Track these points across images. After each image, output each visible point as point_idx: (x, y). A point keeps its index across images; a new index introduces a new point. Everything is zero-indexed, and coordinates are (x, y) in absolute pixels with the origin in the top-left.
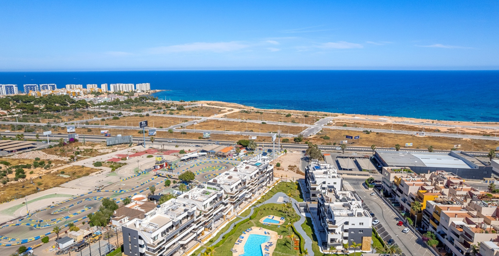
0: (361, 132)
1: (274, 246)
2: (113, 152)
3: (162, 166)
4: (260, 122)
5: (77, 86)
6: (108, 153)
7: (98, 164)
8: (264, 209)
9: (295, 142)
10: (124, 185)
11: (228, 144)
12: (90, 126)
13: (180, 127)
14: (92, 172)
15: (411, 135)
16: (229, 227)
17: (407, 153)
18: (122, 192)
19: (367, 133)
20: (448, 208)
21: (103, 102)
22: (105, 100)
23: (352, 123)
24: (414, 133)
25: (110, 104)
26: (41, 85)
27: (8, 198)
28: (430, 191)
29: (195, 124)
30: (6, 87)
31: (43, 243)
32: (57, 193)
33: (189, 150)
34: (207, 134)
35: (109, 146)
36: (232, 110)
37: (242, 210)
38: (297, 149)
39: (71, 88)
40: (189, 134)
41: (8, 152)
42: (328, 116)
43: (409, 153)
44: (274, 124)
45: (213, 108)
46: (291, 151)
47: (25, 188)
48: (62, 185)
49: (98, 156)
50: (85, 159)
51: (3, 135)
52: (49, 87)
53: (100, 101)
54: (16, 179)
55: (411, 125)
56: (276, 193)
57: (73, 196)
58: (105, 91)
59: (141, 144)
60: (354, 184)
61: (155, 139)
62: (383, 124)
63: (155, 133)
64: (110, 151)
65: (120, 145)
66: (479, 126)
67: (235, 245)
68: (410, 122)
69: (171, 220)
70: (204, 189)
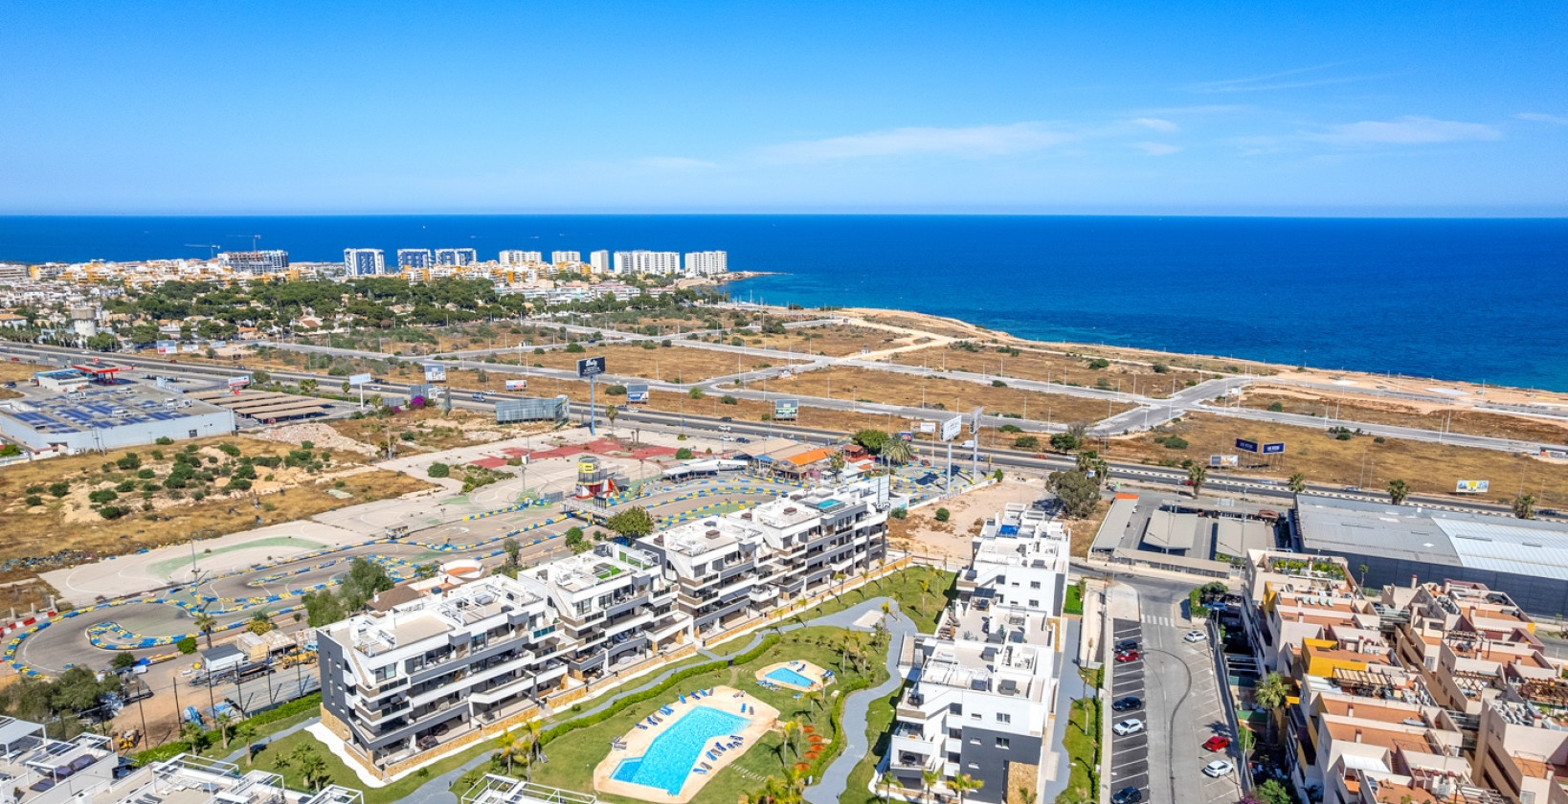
0: (1321, 432)
1: (740, 751)
2: (501, 440)
3: (595, 490)
5: (527, 254)
6: (486, 442)
7: (439, 470)
8: (795, 641)
9: (1053, 449)
10: (467, 530)
11: (824, 441)
12: (491, 369)
13: (733, 383)
14: (411, 491)
15: (1516, 455)
16: (655, 677)
17: (1419, 515)
18: (448, 549)
19: (1343, 435)
20: (1350, 706)
21: (569, 301)
22: (574, 297)
23: (1310, 402)
24: (1530, 448)
25: (585, 308)
26: (438, 252)
27: (182, 534)
28: (1350, 647)
29: (785, 375)
30: (359, 255)
31: (180, 653)
32: (294, 536)
33: (709, 452)
34: (786, 405)
35: (501, 423)
36: (930, 340)
37: (728, 636)
38: (1042, 472)
39: (511, 259)
40: (747, 403)
41: (260, 420)
42: (1243, 372)
43: (1424, 515)
44: (1031, 389)
45: (875, 330)
46: (1023, 476)
47: (233, 514)
48: (316, 517)
49: (456, 449)
50: (418, 453)
51: (274, 378)
52: (457, 257)
53: (562, 298)
54: (226, 491)
55: (1548, 419)
56: (868, 599)
57: (325, 546)
58: (599, 271)
59: (589, 425)
60: (1155, 599)
62: (1426, 408)
63: (646, 394)
64: (498, 436)
65: (533, 424)
67: (636, 729)
68: (1550, 409)
69: (448, 628)
70: (607, 560)
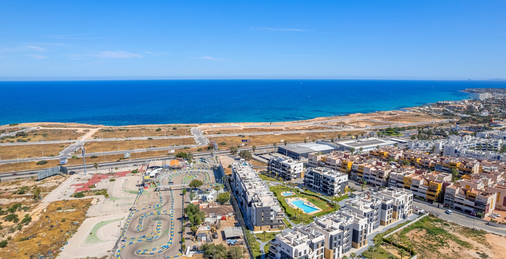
0: (237, 137)
4: (145, 138)
9: (207, 150)
13: (73, 153)
18: (160, 206)
34: (127, 154)
35: (40, 180)
36: (88, 130)
38: (222, 154)
42: (191, 127)
49: (54, 190)
54: (24, 224)
61: (99, 165)
63: (67, 160)
65: (53, 177)
66: (301, 124)
